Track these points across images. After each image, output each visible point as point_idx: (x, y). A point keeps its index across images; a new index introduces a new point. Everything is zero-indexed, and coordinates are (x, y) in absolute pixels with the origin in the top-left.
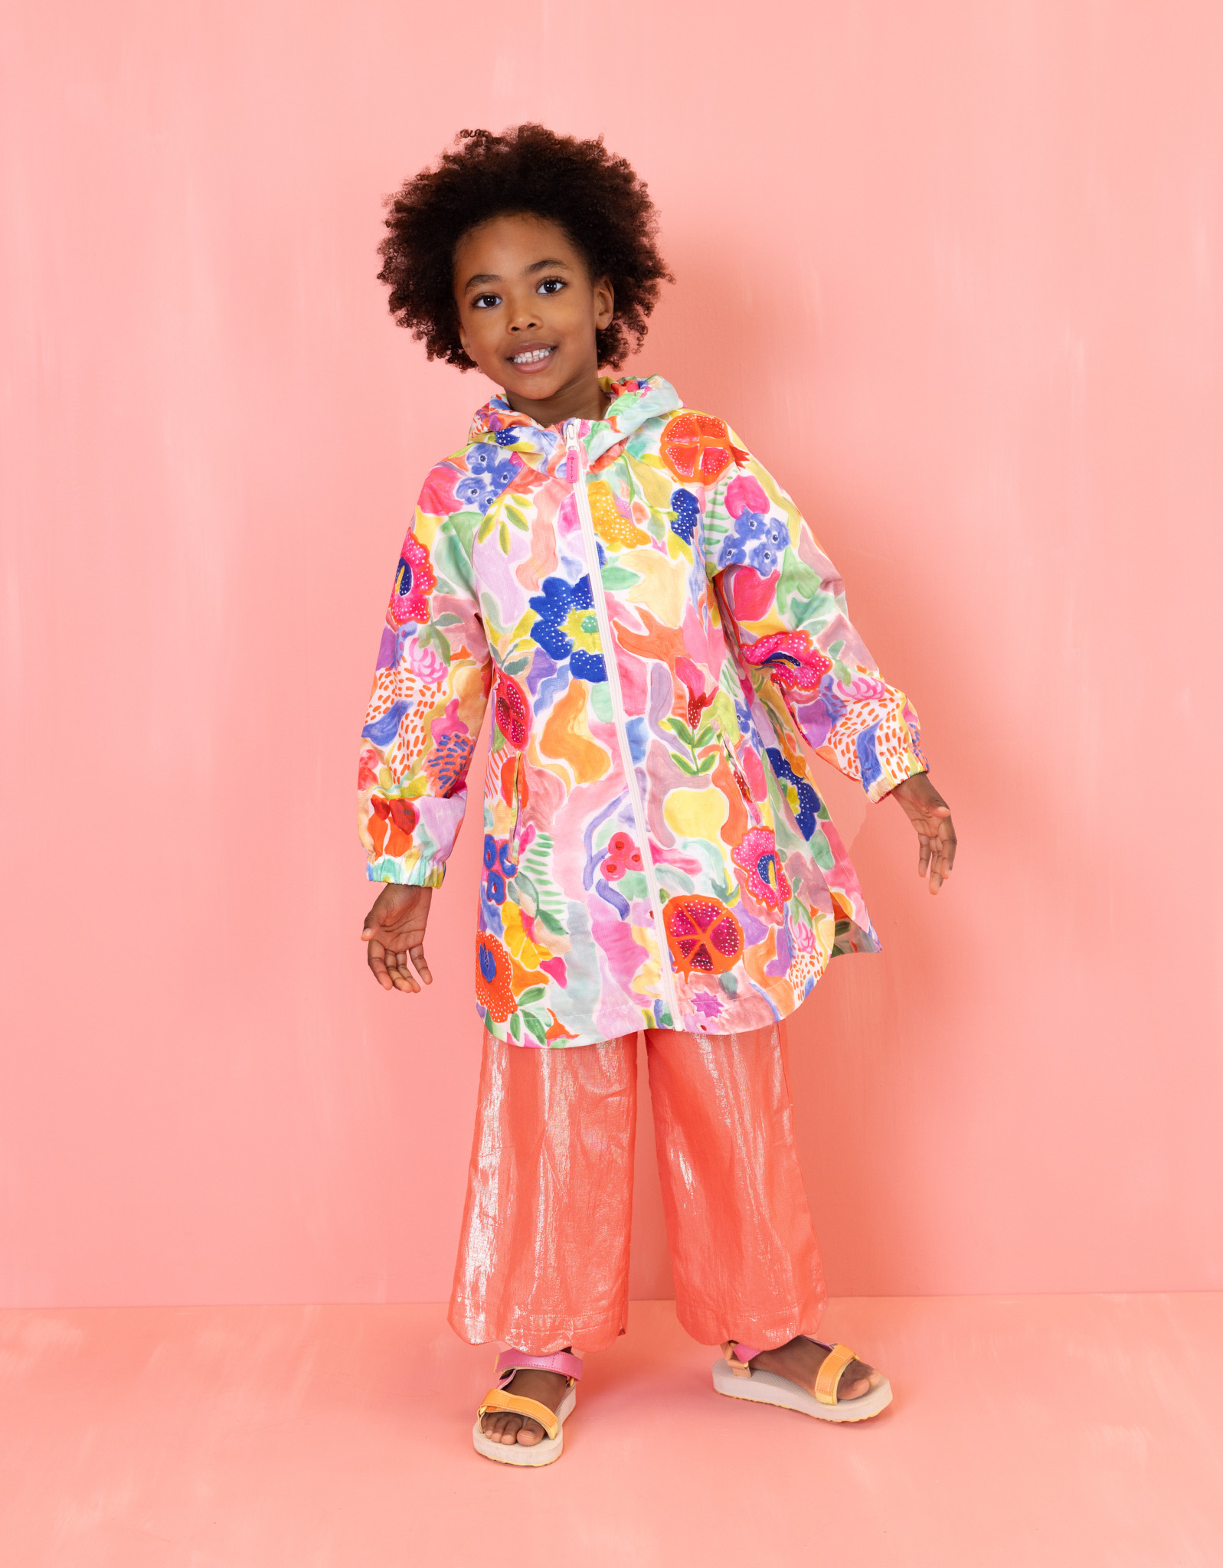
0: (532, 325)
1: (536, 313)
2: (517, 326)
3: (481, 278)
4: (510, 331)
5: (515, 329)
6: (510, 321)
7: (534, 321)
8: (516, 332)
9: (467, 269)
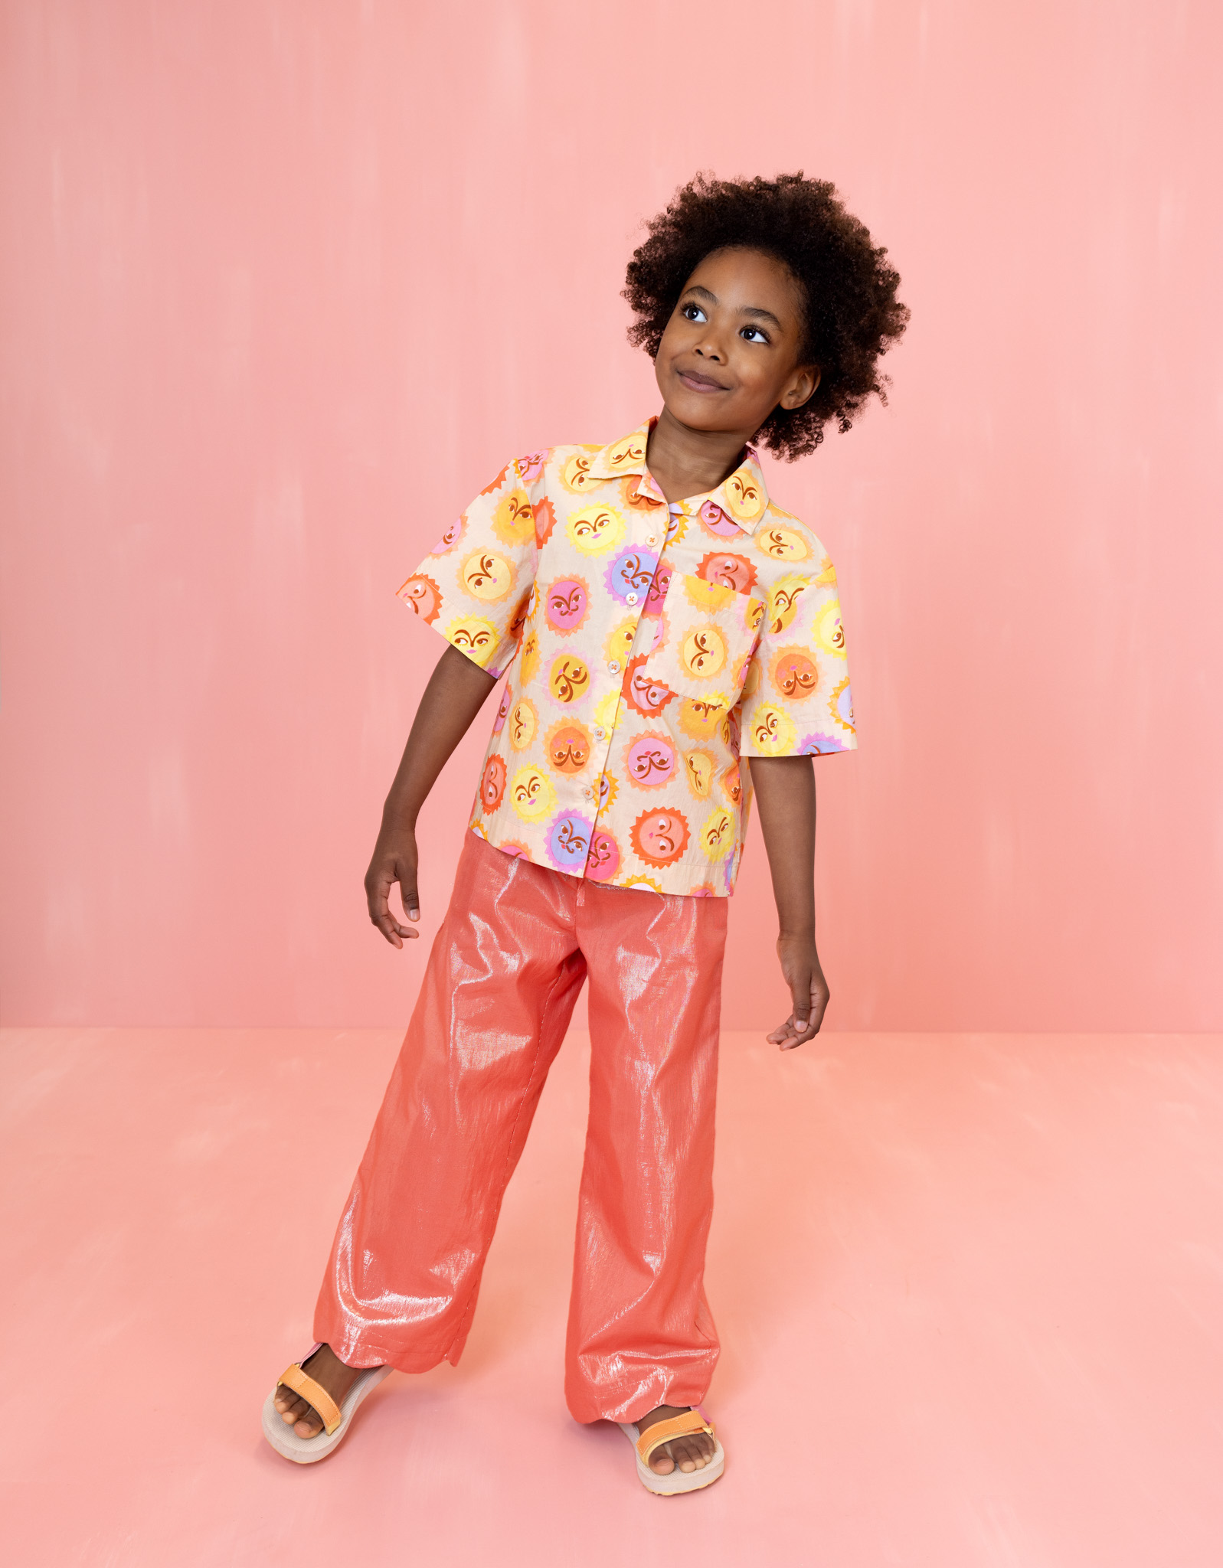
0: (715, 358)
1: (726, 350)
2: (701, 351)
3: (704, 291)
4: (694, 351)
5: (699, 352)
6: (699, 343)
7: (719, 356)
8: (698, 356)
9: (699, 278)
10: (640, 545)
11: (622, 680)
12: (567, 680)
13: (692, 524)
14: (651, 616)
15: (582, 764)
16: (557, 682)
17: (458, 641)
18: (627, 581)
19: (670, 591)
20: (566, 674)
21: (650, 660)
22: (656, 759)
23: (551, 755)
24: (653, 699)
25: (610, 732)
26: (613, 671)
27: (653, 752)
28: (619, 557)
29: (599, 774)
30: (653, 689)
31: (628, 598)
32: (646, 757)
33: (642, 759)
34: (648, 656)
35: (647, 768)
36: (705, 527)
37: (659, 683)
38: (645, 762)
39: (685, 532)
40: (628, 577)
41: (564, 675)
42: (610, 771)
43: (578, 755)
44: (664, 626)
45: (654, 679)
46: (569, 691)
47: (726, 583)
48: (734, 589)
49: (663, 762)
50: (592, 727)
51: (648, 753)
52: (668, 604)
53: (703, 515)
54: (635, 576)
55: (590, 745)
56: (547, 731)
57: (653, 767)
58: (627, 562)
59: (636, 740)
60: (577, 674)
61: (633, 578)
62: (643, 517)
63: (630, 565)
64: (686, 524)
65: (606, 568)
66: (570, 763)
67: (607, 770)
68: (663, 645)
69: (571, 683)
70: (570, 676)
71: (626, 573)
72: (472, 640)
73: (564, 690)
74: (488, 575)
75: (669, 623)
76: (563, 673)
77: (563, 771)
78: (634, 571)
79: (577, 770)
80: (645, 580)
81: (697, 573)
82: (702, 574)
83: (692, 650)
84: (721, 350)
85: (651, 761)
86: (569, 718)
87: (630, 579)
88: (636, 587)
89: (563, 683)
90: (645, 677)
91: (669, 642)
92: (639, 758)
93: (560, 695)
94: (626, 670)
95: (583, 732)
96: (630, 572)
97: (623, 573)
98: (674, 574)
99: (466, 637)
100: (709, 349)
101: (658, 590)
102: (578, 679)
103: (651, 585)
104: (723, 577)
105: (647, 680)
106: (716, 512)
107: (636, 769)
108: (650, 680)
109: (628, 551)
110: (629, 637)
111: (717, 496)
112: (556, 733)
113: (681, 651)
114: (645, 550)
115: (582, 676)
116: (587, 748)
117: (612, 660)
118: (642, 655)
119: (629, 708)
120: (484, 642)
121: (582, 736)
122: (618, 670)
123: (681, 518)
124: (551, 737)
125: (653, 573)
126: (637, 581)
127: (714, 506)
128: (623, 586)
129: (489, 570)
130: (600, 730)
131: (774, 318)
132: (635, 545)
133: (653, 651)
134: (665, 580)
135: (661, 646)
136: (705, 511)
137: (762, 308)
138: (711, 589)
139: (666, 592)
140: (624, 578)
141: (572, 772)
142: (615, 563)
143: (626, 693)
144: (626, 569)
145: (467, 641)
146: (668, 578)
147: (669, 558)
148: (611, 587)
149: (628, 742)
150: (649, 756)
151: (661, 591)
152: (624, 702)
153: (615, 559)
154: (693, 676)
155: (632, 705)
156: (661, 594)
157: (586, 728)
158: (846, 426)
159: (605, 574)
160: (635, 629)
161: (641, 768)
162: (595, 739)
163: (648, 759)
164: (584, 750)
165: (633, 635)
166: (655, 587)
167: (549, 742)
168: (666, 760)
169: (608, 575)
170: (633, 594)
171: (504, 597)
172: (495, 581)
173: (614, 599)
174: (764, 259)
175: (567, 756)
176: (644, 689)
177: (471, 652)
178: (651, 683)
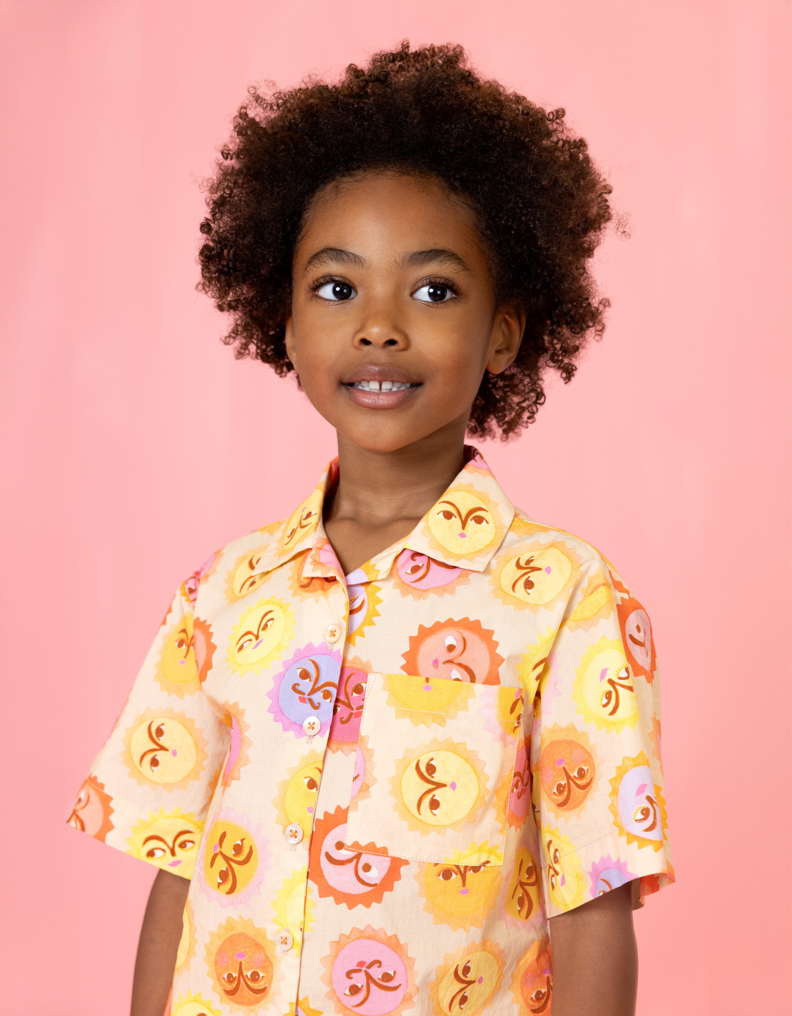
10: (316, 644)
11: (307, 852)
12: (227, 859)
13: (387, 592)
14: (345, 747)
15: (263, 990)
16: (212, 864)
17: (151, 854)
18: (302, 700)
19: (367, 704)
20: (224, 850)
21: (351, 815)
22: (376, 973)
23: (219, 979)
24: (367, 874)
25: (298, 936)
26: (293, 841)
27: (368, 961)
28: (288, 665)
29: (291, 1004)
30: (365, 859)
31: (306, 724)
32: (360, 971)
33: (353, 975)
34: (347, 809)
35: (365, 989)
36: (406, 589)
37: (372, 848)
38: (359, 980)
39: (378, 607)
40: (304, 694)
41: (221, 853)
42: (306, 999)
43: (255, 977)
44: (366, 756)
45: (363, 843)
46: (231, 877)
47: (456, 673)
48: (473, 679)
49: (387, 977)
50: (271, 932)
51: (361, 964)
52: (367, 725)
53: (402, 573)
54: (314, 691)
55: (272, 960)
56: (208, 940)
57: (373, 986)
58: (299, 671)
59: (339, 945)
60: (238, 849)
61: (309, 695)
62: (317, 601)
63: (305, 675)
64: (378, 594)
65: (271, 685)
66: (244, 990)
67: (300, 999)
68: (368, 787)
69: (232, 864)
70: (230, 853)
71: (299, 688)
72: (171, 845)
73: (224, 875)
74: (162, 748)
75: (371, 752)
76: (219, 849)
77: (238, 1003)
78: (312, 683)
79: (257, 1001)
80: (327, 695)
81: (404, 668)
82: (411, 668)
83: (415, 787)
84: (396, 328)
85: (369, 977)
86: (236, 918)
87: (306, 696)
88: (316, 707)
89: (220, 864)
90: (348, 842)
91: (375, 780)
92: (349, 974)
93: (219, 884)
94: (312, 835)
95: (259, 940)
96: (306, 685)
97: (295, 688)
98: (371, 677)
99: (161, 845)
100: (376, 332)
101: (349, 706)
102: (241, 858)
103: (337, 700)
104: (449, 665)
105: (352, 846)
106: (420, 562)
107: (347, 992)
108: (356, 845)
109: (300, 655)
110: (312, 784)
111: (416, 540)
112: (220, 943)
113: (397, 791)
114: (325, 650)
115: (246, 851)
116: (268, 964)
117: (290, 823)
118: (338, 808)
119: (321, 896)
120: (189, 845)
121: (258, 946)
122: (299, 836)
123: (370, 587)
124: (214, 950)
125: (336, 682)
126: (318, 697)
127: (416, 554)
128: (296, 708)
129: (162, 741)
130: (284, 935)
131: (452, 256)
132: (310, 646)
133: (354, 799)
134: (359, 690)
135: (365, 789)
136: (403, 565)
137: (434, 247)
138: (428, 688)
139: (362, 707)
140: (297, 695)
141: (250, 1003)
142: (282, 675)
143: (314, 873)
144: (300, 681)
145: (164, 851)
146: (364, 685)
147: (359, 652)
148: (278, 712)
149: (327, 951)
150: (364, 969)
151: (354, 707)
152: (314, 887)
153: (283, 670)
154: (425, 828)
155: (326, 890)
156: (355, 711)
157: (262, 933)
158: (568, 372)
159: (269, 695)
160: (321, 771)
161: (354, 990)
162: (279, 949)
163: (363, 974)
164: (264, 968)
165: (317, 780)
166: (344, 703)
167: (213, 959)
168: (392, 973)
169: (275, 695)
170: (313, 719)
171: (194, 774)
172: (174, 753)
173: (285, 729)
174: (406, 179)
175: (239, 980)
176: (349, 861)
177: (175, 864)
178: (359, 851)
